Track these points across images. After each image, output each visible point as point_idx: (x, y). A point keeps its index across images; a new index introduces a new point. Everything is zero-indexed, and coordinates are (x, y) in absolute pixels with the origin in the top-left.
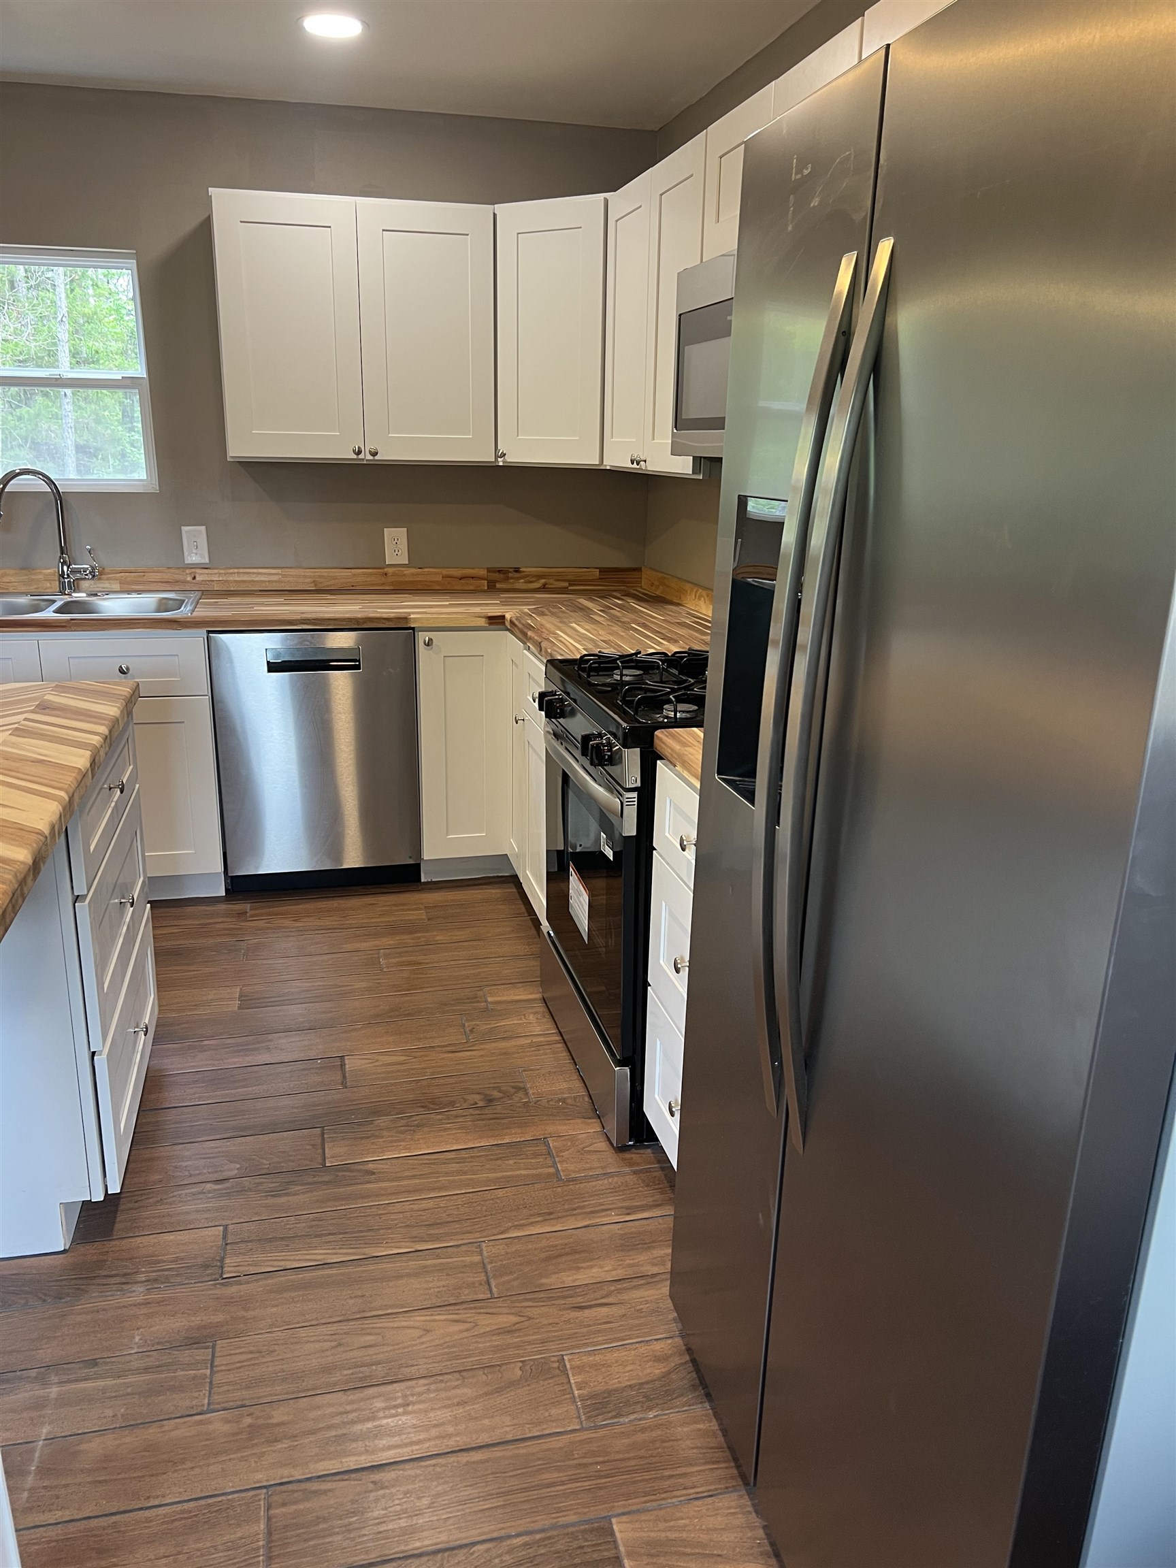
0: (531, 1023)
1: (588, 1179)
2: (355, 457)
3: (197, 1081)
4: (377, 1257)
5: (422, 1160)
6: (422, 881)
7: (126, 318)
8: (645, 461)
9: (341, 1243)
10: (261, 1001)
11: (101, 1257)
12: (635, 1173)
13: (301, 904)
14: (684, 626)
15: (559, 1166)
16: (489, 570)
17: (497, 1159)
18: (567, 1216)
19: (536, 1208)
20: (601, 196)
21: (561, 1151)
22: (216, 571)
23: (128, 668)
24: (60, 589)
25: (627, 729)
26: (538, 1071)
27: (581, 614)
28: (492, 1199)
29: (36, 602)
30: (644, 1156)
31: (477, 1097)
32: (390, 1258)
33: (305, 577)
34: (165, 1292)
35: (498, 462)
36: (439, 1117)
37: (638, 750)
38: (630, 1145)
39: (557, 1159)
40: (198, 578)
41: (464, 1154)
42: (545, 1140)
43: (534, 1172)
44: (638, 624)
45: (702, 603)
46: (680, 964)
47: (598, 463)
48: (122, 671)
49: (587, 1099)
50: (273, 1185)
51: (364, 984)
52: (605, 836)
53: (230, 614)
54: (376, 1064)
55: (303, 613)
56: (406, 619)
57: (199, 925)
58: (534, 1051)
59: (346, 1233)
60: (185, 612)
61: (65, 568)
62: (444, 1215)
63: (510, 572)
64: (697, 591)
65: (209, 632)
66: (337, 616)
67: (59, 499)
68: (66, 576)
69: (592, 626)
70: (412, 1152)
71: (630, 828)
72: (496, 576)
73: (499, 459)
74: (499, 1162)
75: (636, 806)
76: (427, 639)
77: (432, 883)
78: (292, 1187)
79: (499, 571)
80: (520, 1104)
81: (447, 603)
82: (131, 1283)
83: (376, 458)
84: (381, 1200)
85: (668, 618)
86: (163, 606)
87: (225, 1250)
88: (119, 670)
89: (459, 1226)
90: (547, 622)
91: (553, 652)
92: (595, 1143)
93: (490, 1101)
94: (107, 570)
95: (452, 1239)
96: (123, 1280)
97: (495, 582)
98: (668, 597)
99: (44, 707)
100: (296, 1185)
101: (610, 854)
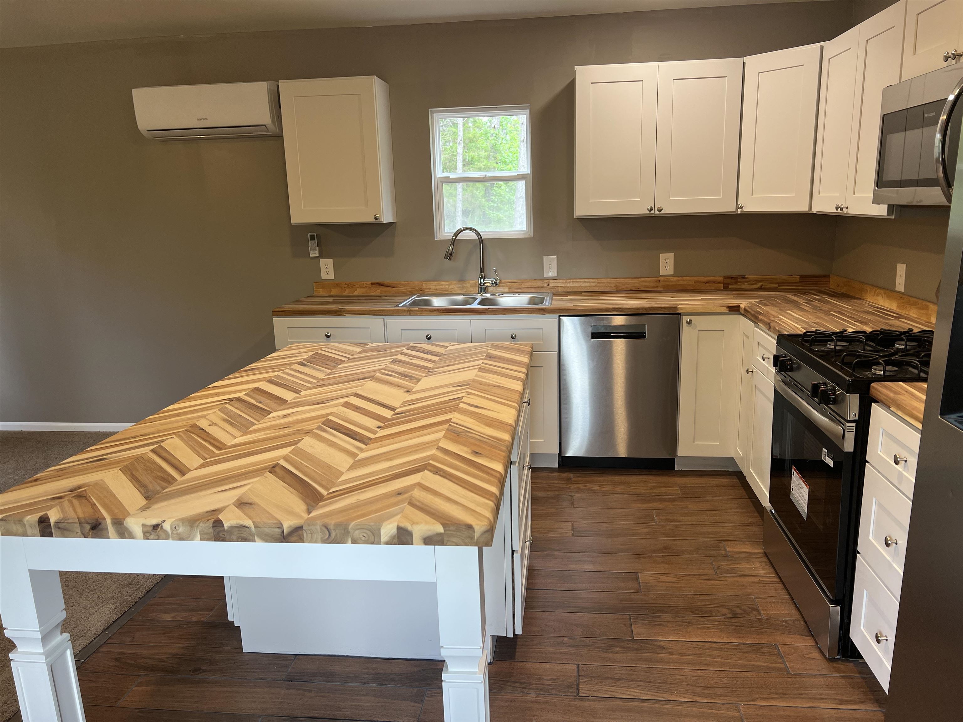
0: (757, 568)
1: (808, 676)
2: (648, 212)
3: (553, 576)
4: (671, 701)
5: (693, 644)
6: (676, 469)
7: (490, 138)
8: (847, 208)
9: (648, 688)
10: (584, 532)
11: (510, 670)
12: (843, 677)
13: (600, 477)
14: (869, 313)
15: (787, 664)
16: (725, 277)
17: (744, 653)
18: (797, 698)
19: (774, 689)
20: (818, 45)
21: (788, 654)
22: (561, 281)
23: (515, 336)
24: (479, 291)
25: (850, 381)
26: (767, 600)
27: (793, 305)
28: (744, 678)
29: (467, 299)
30: (848, 667)
31: (726, 611)
32: (679, 703)
33: (611, 283)
34: (547, 698)
35: (738, 212)
36: (702, 619)
37: (857, 396)
38: (838, 659)
39: (785, 659)
40: (550, 285)
41: (720, 645)
42: (776, 645)
43: (770, 665)
44: (835, 312)
45: (880, 298)
46: (890, 540)
47: (808, 210)
48: (512, 338)
49: (802, 623)
50: (603, 645)
51: (645, 530)
52: (826, 451)
53: (572, 305)
54: (659, 580)
55: (614, 305)
56: (675, 308)
57: (545, 483)
58: (762, 586)
59: (650, 682)
60: (547, 304)
61: (482, 280)
62: (712, 682)
63: (739, 279)
64: (875, 291)
65: (560, 316)
66: (634, 306)
67: (481, 242)
68: (482, 285)
69: (802, 312)
70: (687, 639)
71: (849, 446)
72: (729, 281)
73: (739, 210)
74: (745, 655)
75: (854, 432)
76: (688, 319)
77: (681, 471)
78: (615, 648)
79: (731, 278)
80: (756, 619)
81: (700, 298)
82: (528, 689)
83: (661, 213)
84: (671, 666)
85: (856, 308)
86: (532, 301)
87: (579, 680)
88: (511, 337)
89: (723, 691)
90: (770, 310)
91: (780, 329)
92: (812, 653)
93: (735, 615)
94: (503, 281)
95: (719, 699)
96: (523, 686)
97: (729, 284)
98: (852, 294)
99: (490, 357)
100: (617, 647)
101: (830, 462)
